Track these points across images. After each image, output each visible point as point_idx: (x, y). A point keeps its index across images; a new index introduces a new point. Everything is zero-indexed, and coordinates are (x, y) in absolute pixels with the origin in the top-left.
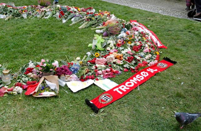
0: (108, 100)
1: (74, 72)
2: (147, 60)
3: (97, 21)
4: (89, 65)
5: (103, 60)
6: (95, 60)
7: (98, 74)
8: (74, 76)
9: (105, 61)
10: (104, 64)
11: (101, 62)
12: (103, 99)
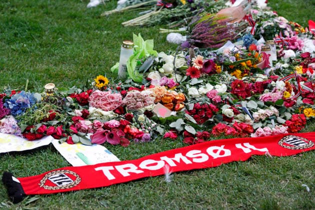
0: (64, 184)
1: (13, 113)
2: (256, 122)
3: (189, 9)
4: (68, 104)
5: (113, 98)
6: (89, 94)
7: (79, 129)
8: (11, 121)
9: (116, 102)
10: (114, 111)
11: (105, 102)
12: (52, 180)
